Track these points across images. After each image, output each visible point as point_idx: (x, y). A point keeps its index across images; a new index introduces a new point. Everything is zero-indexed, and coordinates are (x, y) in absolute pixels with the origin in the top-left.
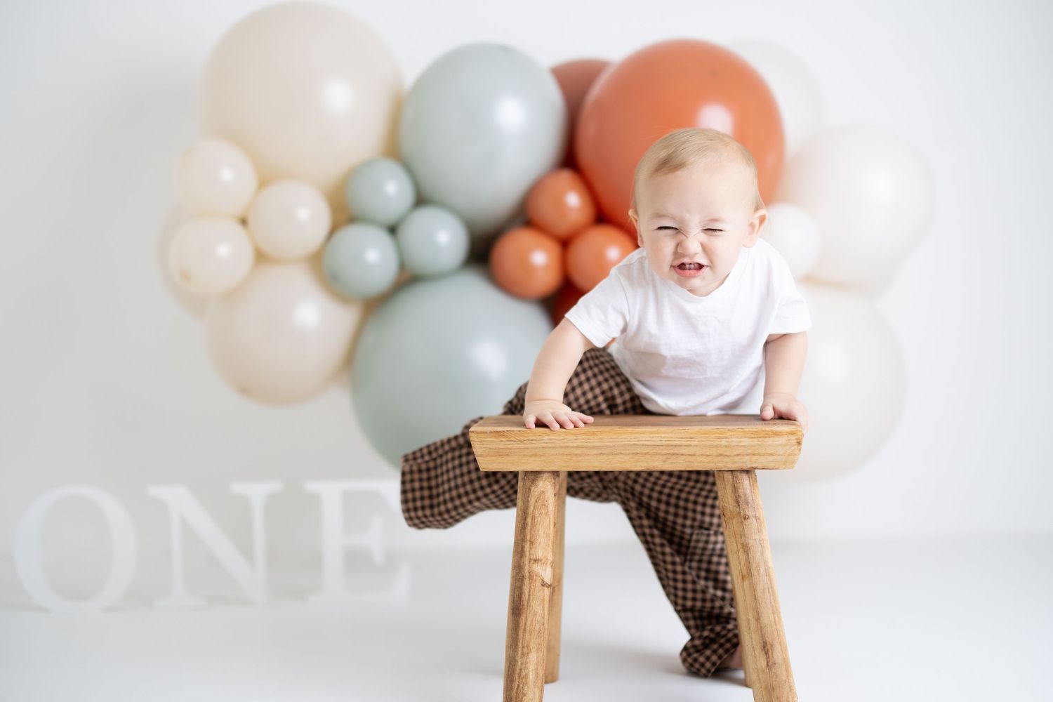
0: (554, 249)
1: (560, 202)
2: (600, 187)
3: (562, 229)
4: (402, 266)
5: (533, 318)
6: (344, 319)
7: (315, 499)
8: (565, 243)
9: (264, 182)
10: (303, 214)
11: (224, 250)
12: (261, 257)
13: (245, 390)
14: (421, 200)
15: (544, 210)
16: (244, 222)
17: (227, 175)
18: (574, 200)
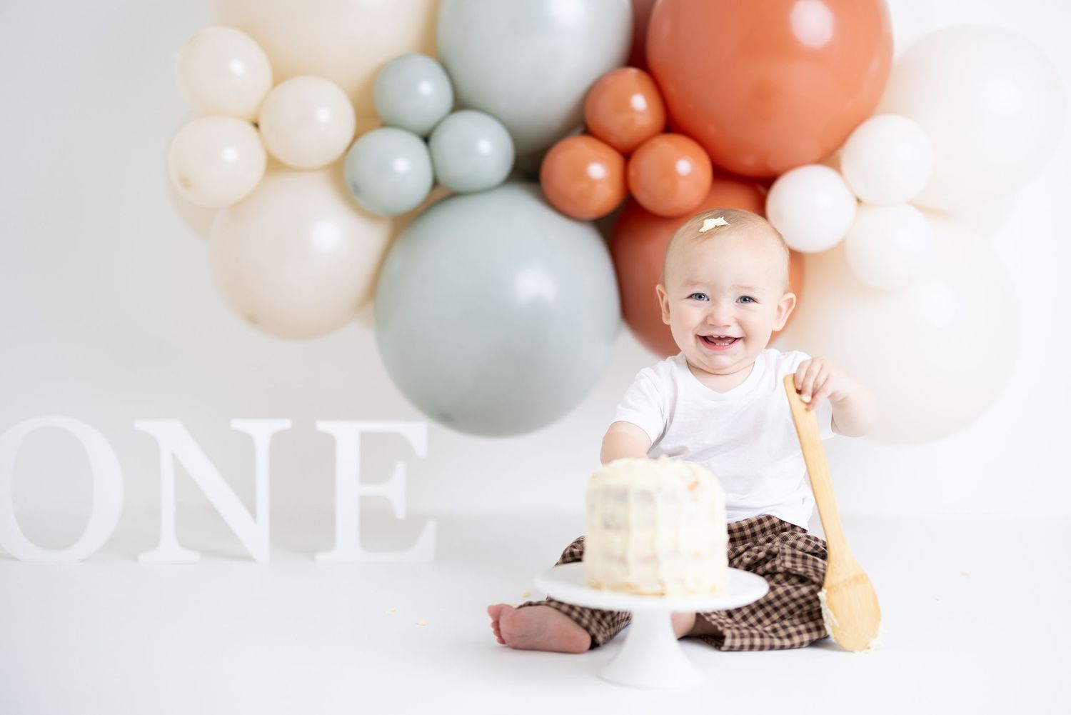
0: (616, 159)
1: (624, 105)
2: (671, 89)
3: (625, 138)
4: (436, 183)
6: (372, 237)
7: (329, 440)
8: (627, 155)
9: (279, 77)
10: (323, 115)
11: (230, 154)
12: (274, 165)
13: (252, 319)
14: (460, 104)
15: (606, 117)
16: (256, 125)
17: (237, 67)
18: (641, 103)
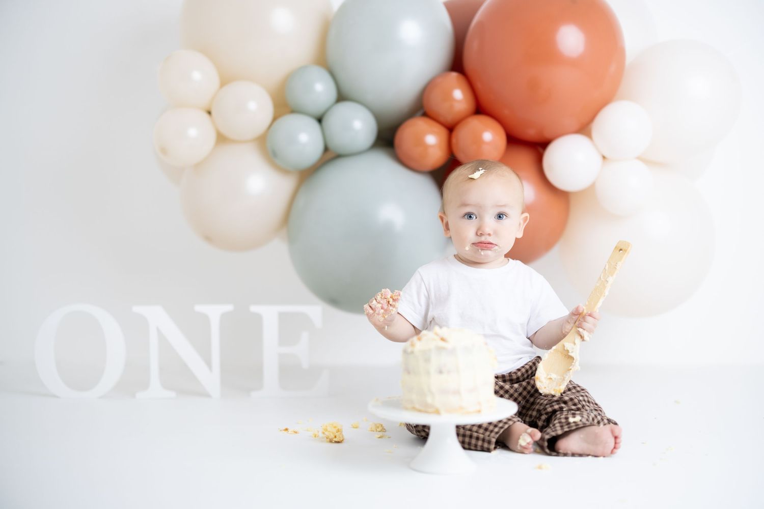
0: (443, 132)
1: (448, 97)
2: (479, 86)
3: (449, 118)
4: (326, 149)
5: (424, 186)
6: (285, 185)
7: (258, 318)
8: (451, 129)
9: (225, 81)
10: (252, 106)
11: (193, 132)
12: (222, 139)
13: (208, 239)
14: (341, 97)
15: (436, 104)
16: (209, 113)
17: (197, 76)
18: (459, 94)
